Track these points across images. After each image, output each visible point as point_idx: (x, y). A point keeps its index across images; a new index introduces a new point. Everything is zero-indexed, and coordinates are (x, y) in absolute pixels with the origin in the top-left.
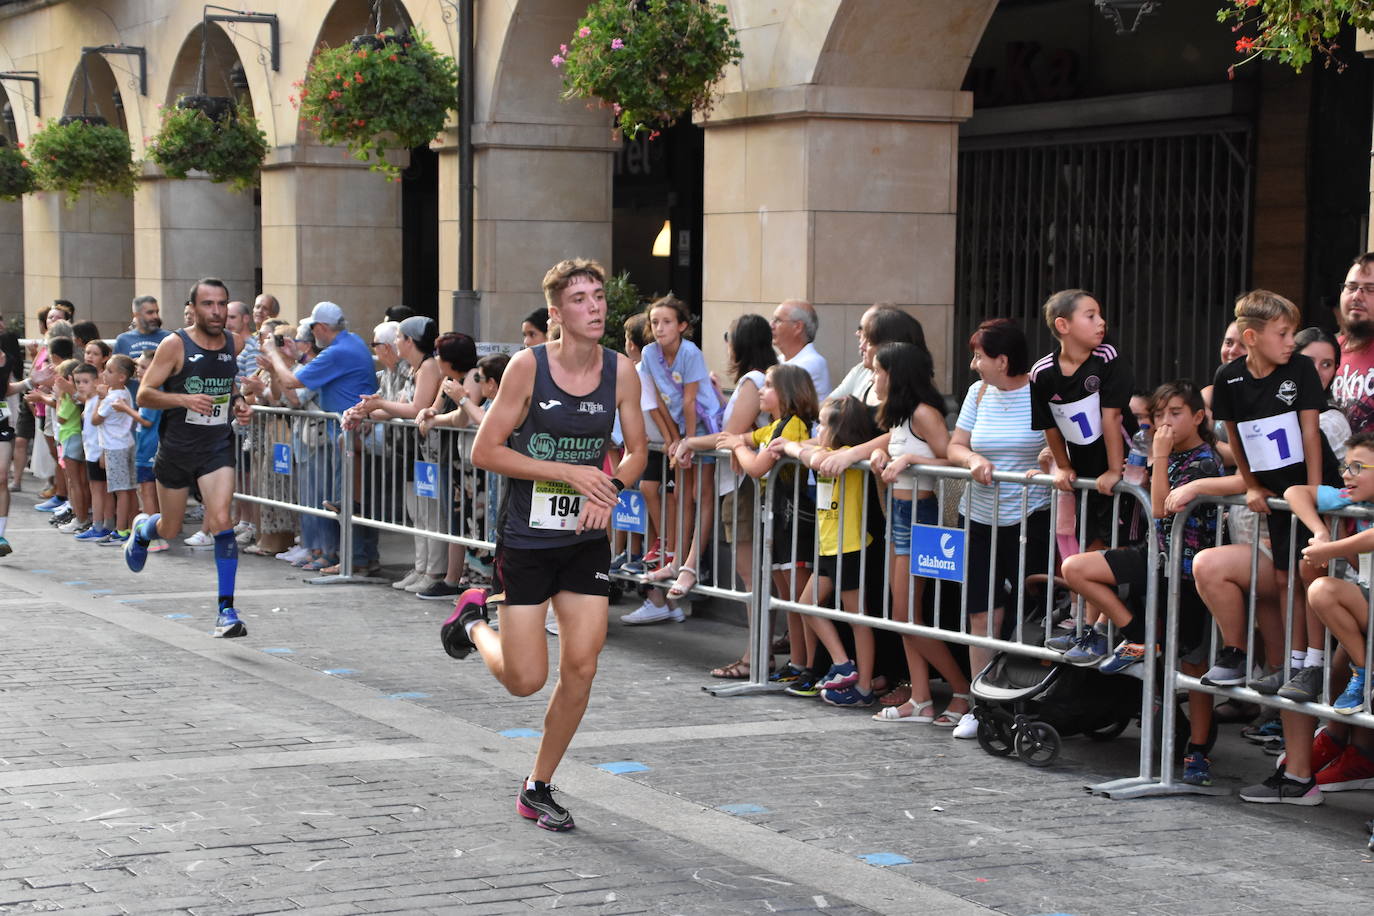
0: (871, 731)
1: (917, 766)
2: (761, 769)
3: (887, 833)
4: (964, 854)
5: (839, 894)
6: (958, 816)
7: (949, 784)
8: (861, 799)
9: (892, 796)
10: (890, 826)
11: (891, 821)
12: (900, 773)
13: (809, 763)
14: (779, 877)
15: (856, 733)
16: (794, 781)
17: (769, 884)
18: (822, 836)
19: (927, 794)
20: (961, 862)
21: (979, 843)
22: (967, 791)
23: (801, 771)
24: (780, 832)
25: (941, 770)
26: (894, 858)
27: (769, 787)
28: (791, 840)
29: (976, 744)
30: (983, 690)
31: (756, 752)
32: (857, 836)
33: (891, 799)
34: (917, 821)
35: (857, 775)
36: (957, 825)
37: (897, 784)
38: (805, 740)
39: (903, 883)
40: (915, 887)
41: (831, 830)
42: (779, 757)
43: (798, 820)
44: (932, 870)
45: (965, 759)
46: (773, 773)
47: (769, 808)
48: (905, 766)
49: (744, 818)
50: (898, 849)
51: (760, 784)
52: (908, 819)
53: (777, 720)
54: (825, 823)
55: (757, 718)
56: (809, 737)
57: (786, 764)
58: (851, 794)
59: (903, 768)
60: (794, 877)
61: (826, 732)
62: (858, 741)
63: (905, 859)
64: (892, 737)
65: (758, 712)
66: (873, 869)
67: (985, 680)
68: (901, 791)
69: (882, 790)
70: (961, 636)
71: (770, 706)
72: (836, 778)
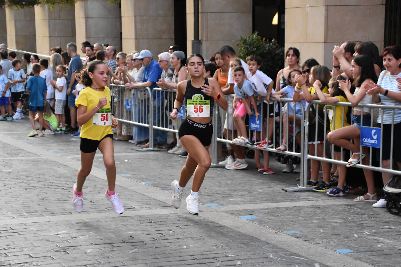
0: (345, 205)
1: (361, 218)
2: (301, 218)
3: (346, 242)
4: (375, 250)
5: (325, 263)
6: (375, 236)
7: (373, 224)
8: (338, 229)
9: (350, 228)
10: (348, 239)
11: (348, 238)
12: (354, 220)
13: (320, 216)
14: (303, 257)
15: (339, 205)
16: (313, 223)
17: (298, 259)
18: (321, 243)
19: (363, 228)
20: (373, 252)
21: (382, 246)
22: (380, 227)
23: (316, 219)
24: (305, 241)
25: (371, 219)
26: (348, 251)
27: (303, 225)
28: (309, 244)
29: (386, 210)
30: (388, 189)
31: (300, 212)
32: (334, 243)
33: (349, 230)
34: (359, 237)
35: (338, 221)
36: (374, 239)
37: (353, 224)
38: (319, 208)
39: (350, 260)
40: (354, 261)
41: (325, 241)
42: (308, 214)
43: (312, 237)
44: (362, 255)
45: (381, 216)
46: (305, 220)
47: (302, 232)
48: (357, 218)
49: (292, 236)
50: (349, 247)
51: (300, 224)
52: (355, 237)
53: (309, 201)
54: (323, 238)
55: (303, 200)
56: (321, 207)
57: (311, 217)
58: (334, 228)
59: (356, 218)
60: (308, 257)
61: (328, 205)
62: (340, 208)
63: (351, 251)
64: (353, 207)
65: (302, 198)
66: (339, 255)
67: (389, 186)
68: (354, 227)
69: (347, 226)
70: (380, 169)
71: (308, 196)
72: (330, 222)
